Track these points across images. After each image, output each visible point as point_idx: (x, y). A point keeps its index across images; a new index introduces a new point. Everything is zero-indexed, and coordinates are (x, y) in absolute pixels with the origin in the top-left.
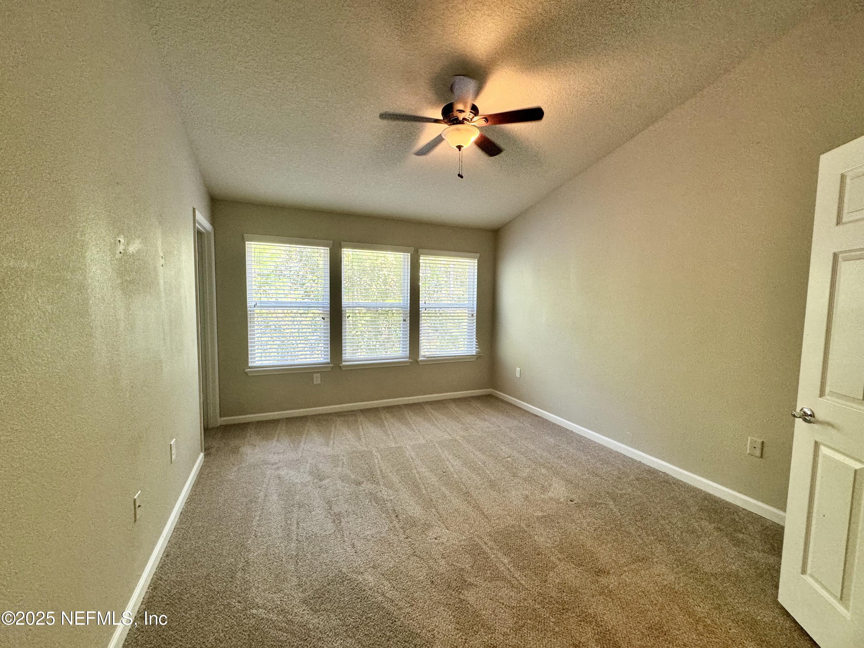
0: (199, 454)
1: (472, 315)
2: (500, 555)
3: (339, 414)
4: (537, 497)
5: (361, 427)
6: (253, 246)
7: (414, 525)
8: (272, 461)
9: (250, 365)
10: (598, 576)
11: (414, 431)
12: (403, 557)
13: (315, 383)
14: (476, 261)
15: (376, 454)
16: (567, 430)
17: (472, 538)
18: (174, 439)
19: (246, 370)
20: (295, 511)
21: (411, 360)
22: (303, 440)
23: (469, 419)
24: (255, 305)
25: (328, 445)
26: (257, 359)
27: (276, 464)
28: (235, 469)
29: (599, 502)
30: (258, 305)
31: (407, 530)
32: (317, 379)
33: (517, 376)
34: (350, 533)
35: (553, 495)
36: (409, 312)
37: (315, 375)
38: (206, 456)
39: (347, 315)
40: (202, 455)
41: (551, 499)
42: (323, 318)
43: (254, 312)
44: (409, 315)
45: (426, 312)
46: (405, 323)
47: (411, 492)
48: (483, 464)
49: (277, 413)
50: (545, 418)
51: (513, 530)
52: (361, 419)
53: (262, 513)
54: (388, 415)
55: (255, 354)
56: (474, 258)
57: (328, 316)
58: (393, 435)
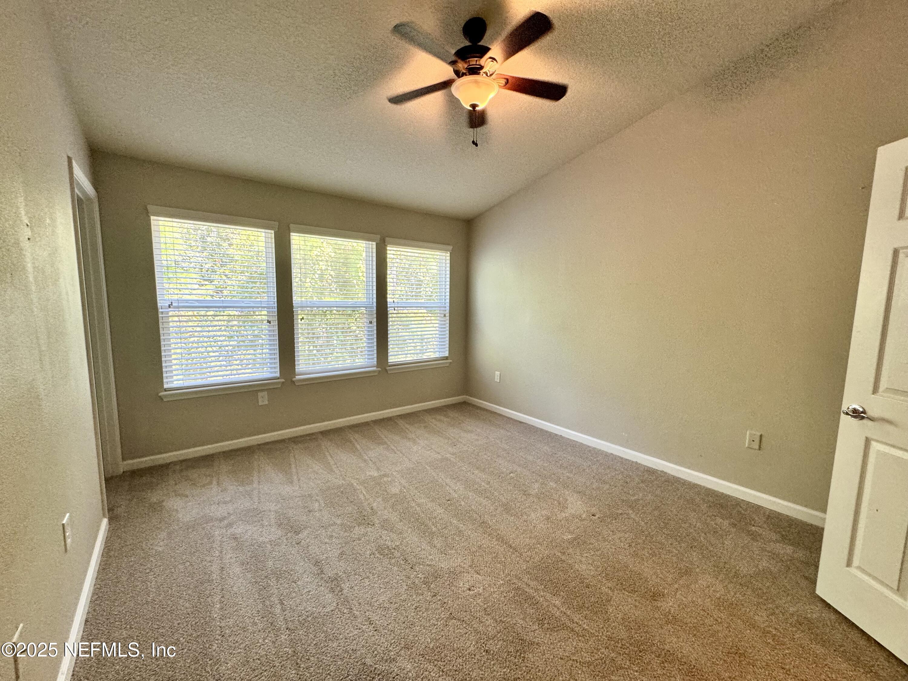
0: (101, 521)
1: (445, 316)
2: (548, 597)
3: (295, 440)
4: (559, 517)
5: (327, 454)
6: (161, 223)
7: (436, 576)
8: (218, 515)
9: (166, 386)
10: (656, 600)
11: (395, 453)
12: (439, 623)
13: (260, 403)
14: (449, 254)
15: (358, 488)
16: (556, 435)
17: (510, 580)
18: (68, 514)
19: (161, 394)
20: (272, 584)
21: (379, 369)
22: (255, 479)
23: (453, 432)
24: (169, 305)
25: (292, 483)
26: (175, 378)
27: (224, 518)
28: (163, 535)
29: (620, 511)
30: (174, 304)
31: (431, 584)
32: (263, 399)
33: (496, 380)
34: (360, 604)
35: (573, 512)
36: (375, 312)
37: (260, 394)
38: (111, 520)
39: (300, 317)
40: (105, 521)
41: (573, 516)
42: (269, 322)
43: (168, 314)
44: (375, 316)
45: (395, 312)
46: (370, 325)
47: (418, 532)
48: (487, 484)
49: (209, 446)
50: (530, 423)
51: (550, 561)
52: (325, 443)
53: (223, 597)
54: (357, 436)
55: (171, 371)
56: (446, 250)
57: (274, 319)
58: (371, 460)
